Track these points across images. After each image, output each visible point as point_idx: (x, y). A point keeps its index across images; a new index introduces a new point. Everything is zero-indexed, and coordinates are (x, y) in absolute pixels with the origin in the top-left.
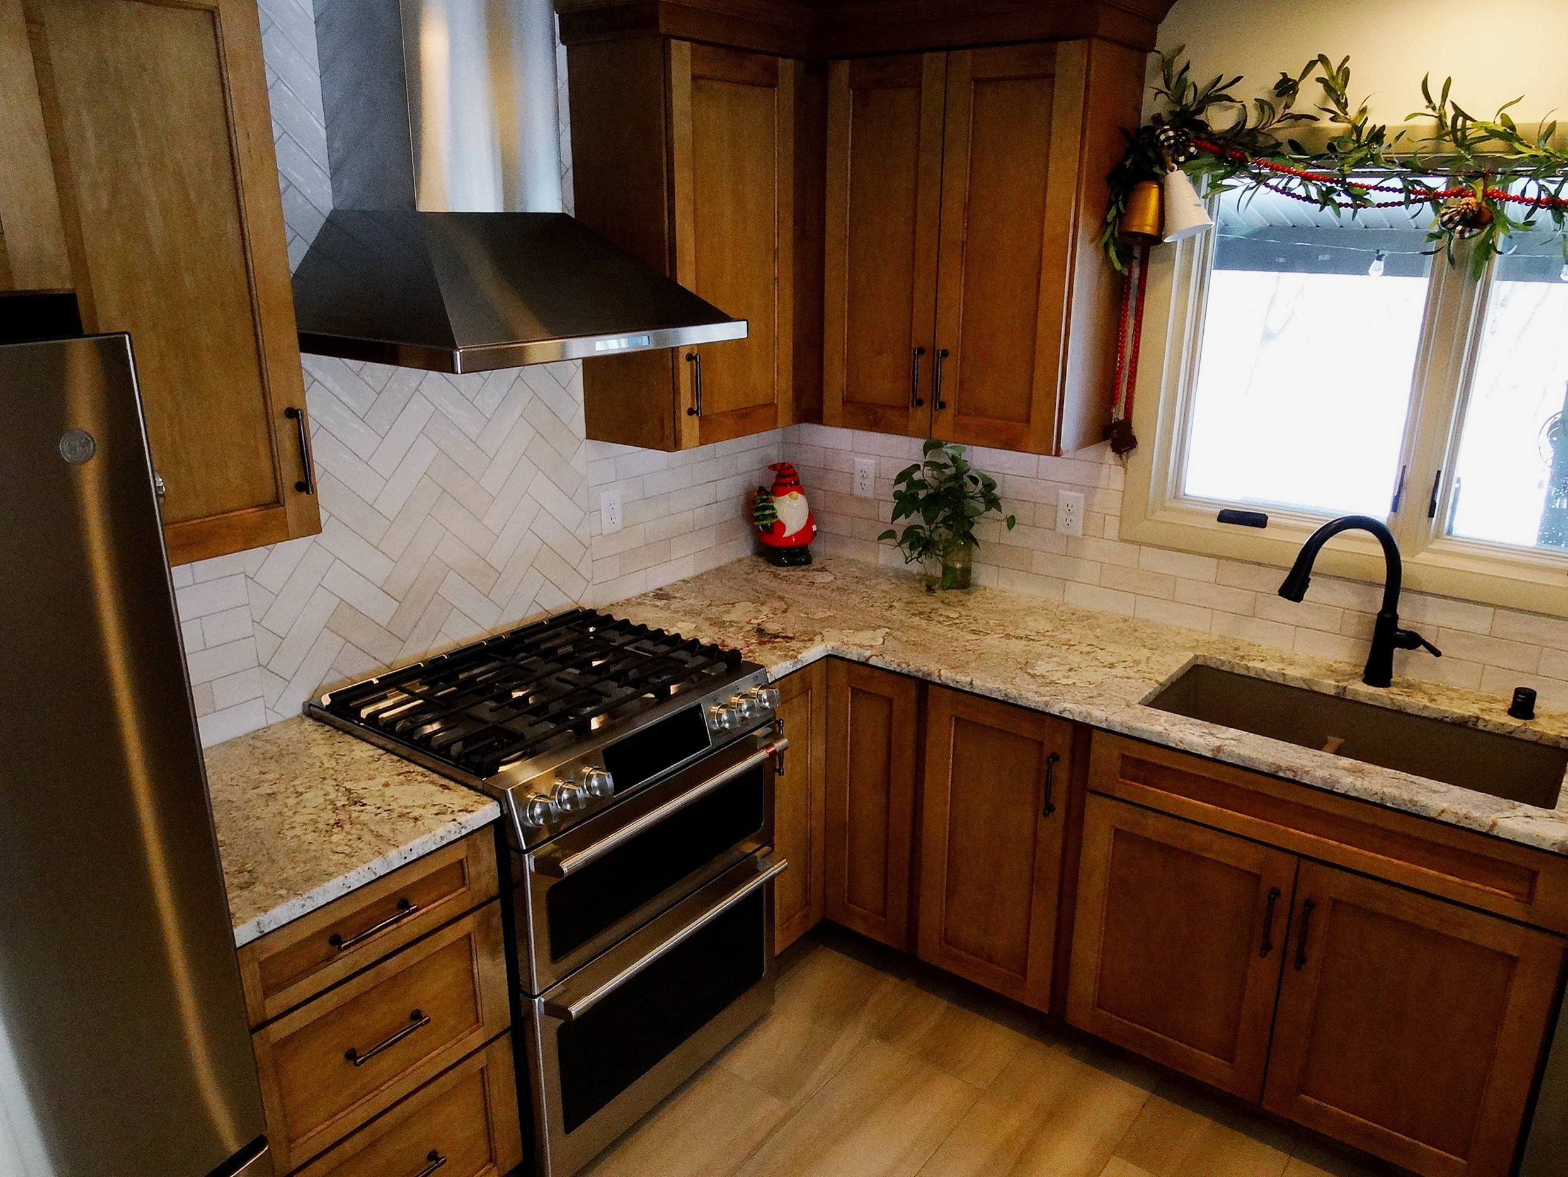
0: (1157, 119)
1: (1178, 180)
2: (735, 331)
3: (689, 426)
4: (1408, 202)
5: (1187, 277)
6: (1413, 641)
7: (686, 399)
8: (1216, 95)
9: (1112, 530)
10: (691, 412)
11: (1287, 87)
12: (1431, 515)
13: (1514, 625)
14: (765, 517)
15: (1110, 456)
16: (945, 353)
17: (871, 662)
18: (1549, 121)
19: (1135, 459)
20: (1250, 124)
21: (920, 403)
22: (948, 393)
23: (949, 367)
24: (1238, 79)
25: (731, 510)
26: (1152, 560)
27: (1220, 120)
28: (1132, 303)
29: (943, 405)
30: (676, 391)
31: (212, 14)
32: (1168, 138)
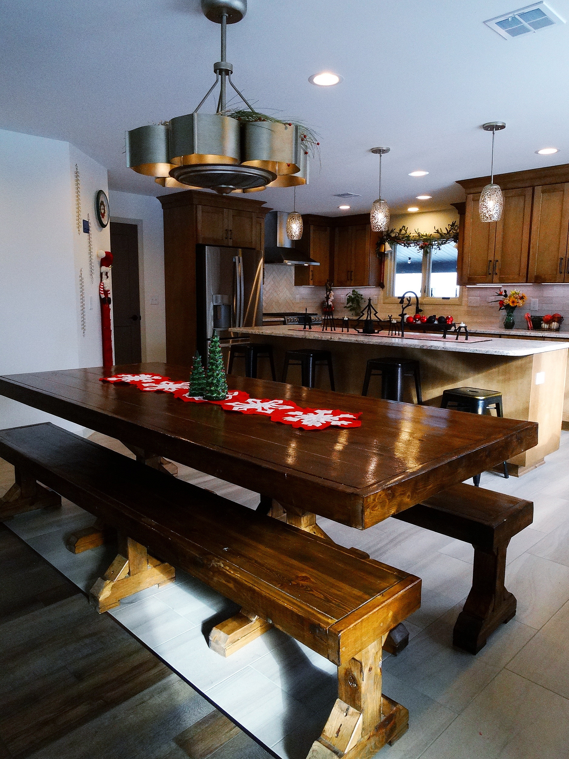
0: (385, 235)
1: (387, 244)
2: (318, 264)
3: (311, 282)
4: (415, 246)
5: (391, 259)
6: (421, 311)
7: (311, 277)
8: (392, 231)
9: (382, 301)
10: (311, 280)
11: (401, 230)
12: (425, 293)
13: (435, 307)
14: (324, 305)
15: (381, 289)
16: (352, 271)
17: (339, 318)
18: (430, 234)
19: (385, 289)
20: (397, 236)
21: (349, 280)
22: (353, 278)
23: (353, 273)
24: (395, 229)
25: (318, 305)
26: (387, 306)
27: (393, 235)
28: (383, 264)
29: (352, 280)
30: (309, 277)
31: (261, 224)
32: (385, 238)
